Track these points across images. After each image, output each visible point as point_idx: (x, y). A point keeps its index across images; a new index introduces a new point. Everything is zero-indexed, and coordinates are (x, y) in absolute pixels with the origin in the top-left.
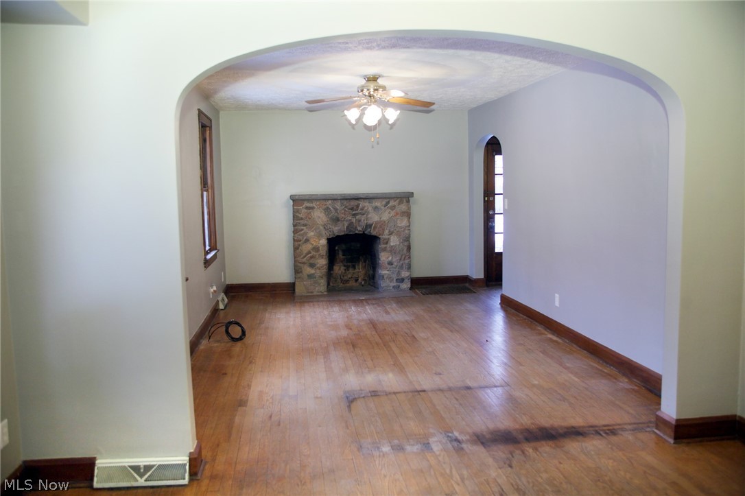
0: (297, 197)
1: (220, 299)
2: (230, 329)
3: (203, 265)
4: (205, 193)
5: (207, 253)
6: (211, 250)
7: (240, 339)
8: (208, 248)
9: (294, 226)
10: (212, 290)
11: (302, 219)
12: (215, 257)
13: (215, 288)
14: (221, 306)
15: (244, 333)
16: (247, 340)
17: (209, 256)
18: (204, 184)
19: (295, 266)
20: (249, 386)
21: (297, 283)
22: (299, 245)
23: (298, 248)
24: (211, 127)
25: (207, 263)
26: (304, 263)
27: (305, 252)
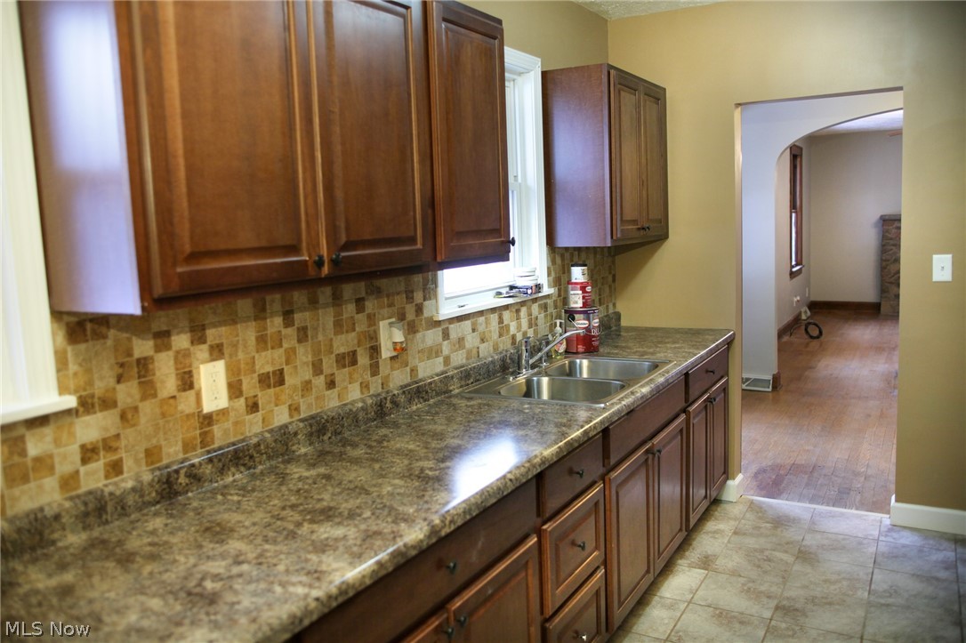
0: (887, 217)
1: (803, 310)
2: (809, 330)
3: (789, 276)
4: (794, 215)
5: (793, 267)
6: (797, 265)
7: (818, 337)
8: (794, 263)
9: (883, 246)
10: (795, 300)
11: (891, 239)
12: (800, 270)
13: (798, 298)
14: (804, 317)
15: (821, 333)
16: (822, 338)
17: (794, 269)
18: (793, 206)
19: (882, 286)
20: (819, 361)
21: (883, 303)
22: (887, 265)
23: (885, 268)
24: (801, 156)
25: (793, 275)
26: (891, 283)
27: (893, 272)
